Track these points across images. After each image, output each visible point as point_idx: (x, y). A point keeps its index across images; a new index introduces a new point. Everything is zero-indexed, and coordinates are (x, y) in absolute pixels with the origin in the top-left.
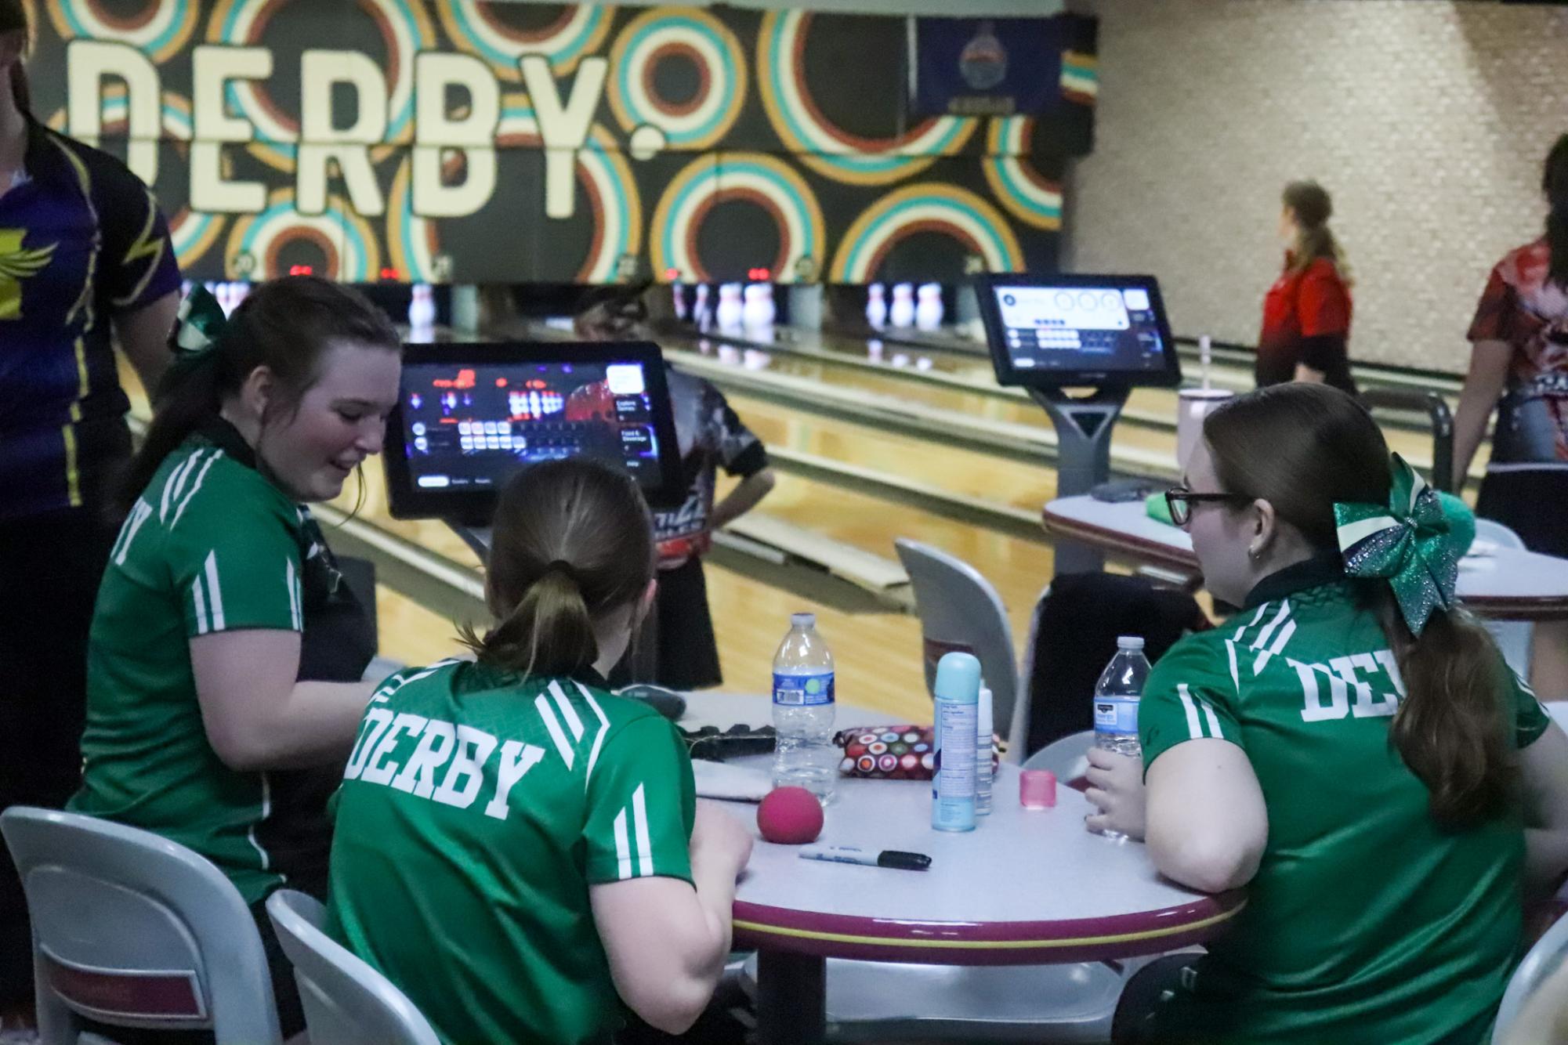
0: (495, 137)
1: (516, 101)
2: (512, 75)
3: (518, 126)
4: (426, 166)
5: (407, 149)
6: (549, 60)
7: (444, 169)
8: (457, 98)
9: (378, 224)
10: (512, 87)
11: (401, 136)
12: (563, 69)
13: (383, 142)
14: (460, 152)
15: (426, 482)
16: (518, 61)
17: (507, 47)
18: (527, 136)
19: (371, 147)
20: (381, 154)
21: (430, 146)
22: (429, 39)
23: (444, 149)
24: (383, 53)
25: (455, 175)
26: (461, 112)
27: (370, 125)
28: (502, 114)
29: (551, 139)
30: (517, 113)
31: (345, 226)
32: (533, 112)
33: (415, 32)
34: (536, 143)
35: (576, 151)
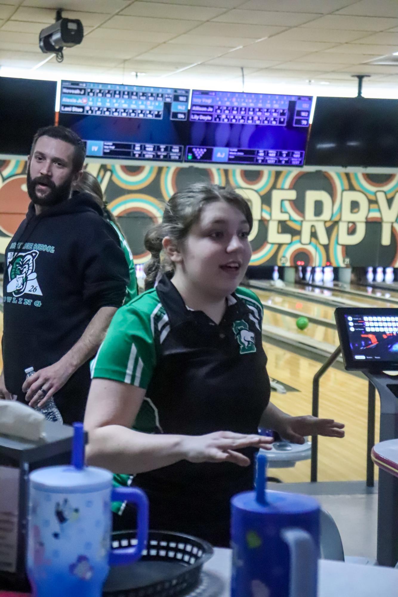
0: (366, 218)
1: (373, 206)
2: (372, 198)
3: (375, 215)
4: (343, 228)
5: (336, 223)
6: (385, 193)
7: (348, 229)
8: (355, 205)
9: (326, 247)
10: (373, 202)
11: (336, 218)
12: (389, 196)
13: (330, 220)
14: (354, 223)
15: (358, 357)
16: (375, 194)
17: (372, 189)
18: (377, 218)
19: (325, 222)
20: (328, 224)
21: (345, 222)
22: (347, 186)
23: (349, 222)
24: (332, 192)
25: (352, 231)
26: (356, 210)
27: (326, 215)
28: (369, 211)
29: (385, 219)
30: (374, 211)
31: (316, 249)
32: (380, 211)
33: (342, 184)
34: (379, 220)
35: (392, 223)
